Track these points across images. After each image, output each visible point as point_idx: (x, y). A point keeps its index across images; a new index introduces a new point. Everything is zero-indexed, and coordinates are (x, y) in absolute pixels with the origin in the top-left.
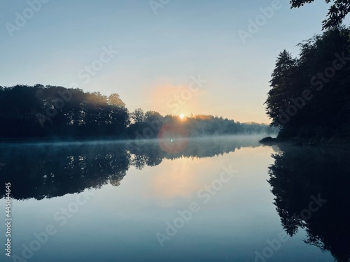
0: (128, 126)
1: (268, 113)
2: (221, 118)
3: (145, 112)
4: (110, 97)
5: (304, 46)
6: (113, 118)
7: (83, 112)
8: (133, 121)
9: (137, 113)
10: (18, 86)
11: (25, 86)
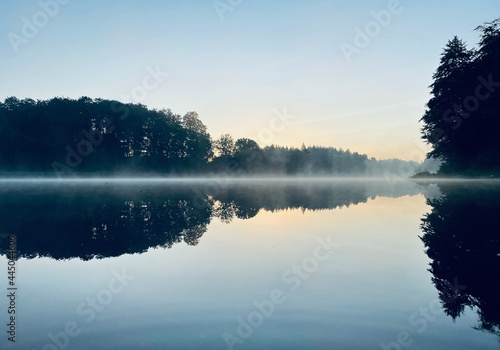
0: (210, 160)
1: (424, 137)
2: (348, 152)
3: (235, 140)
4: (185, 118)
5: (487, 30)
6: (189, 148)
7: (146, 138)
8: (217, 153)
9: (225, 142)
10: (56, 99)
11: (66, 100)
